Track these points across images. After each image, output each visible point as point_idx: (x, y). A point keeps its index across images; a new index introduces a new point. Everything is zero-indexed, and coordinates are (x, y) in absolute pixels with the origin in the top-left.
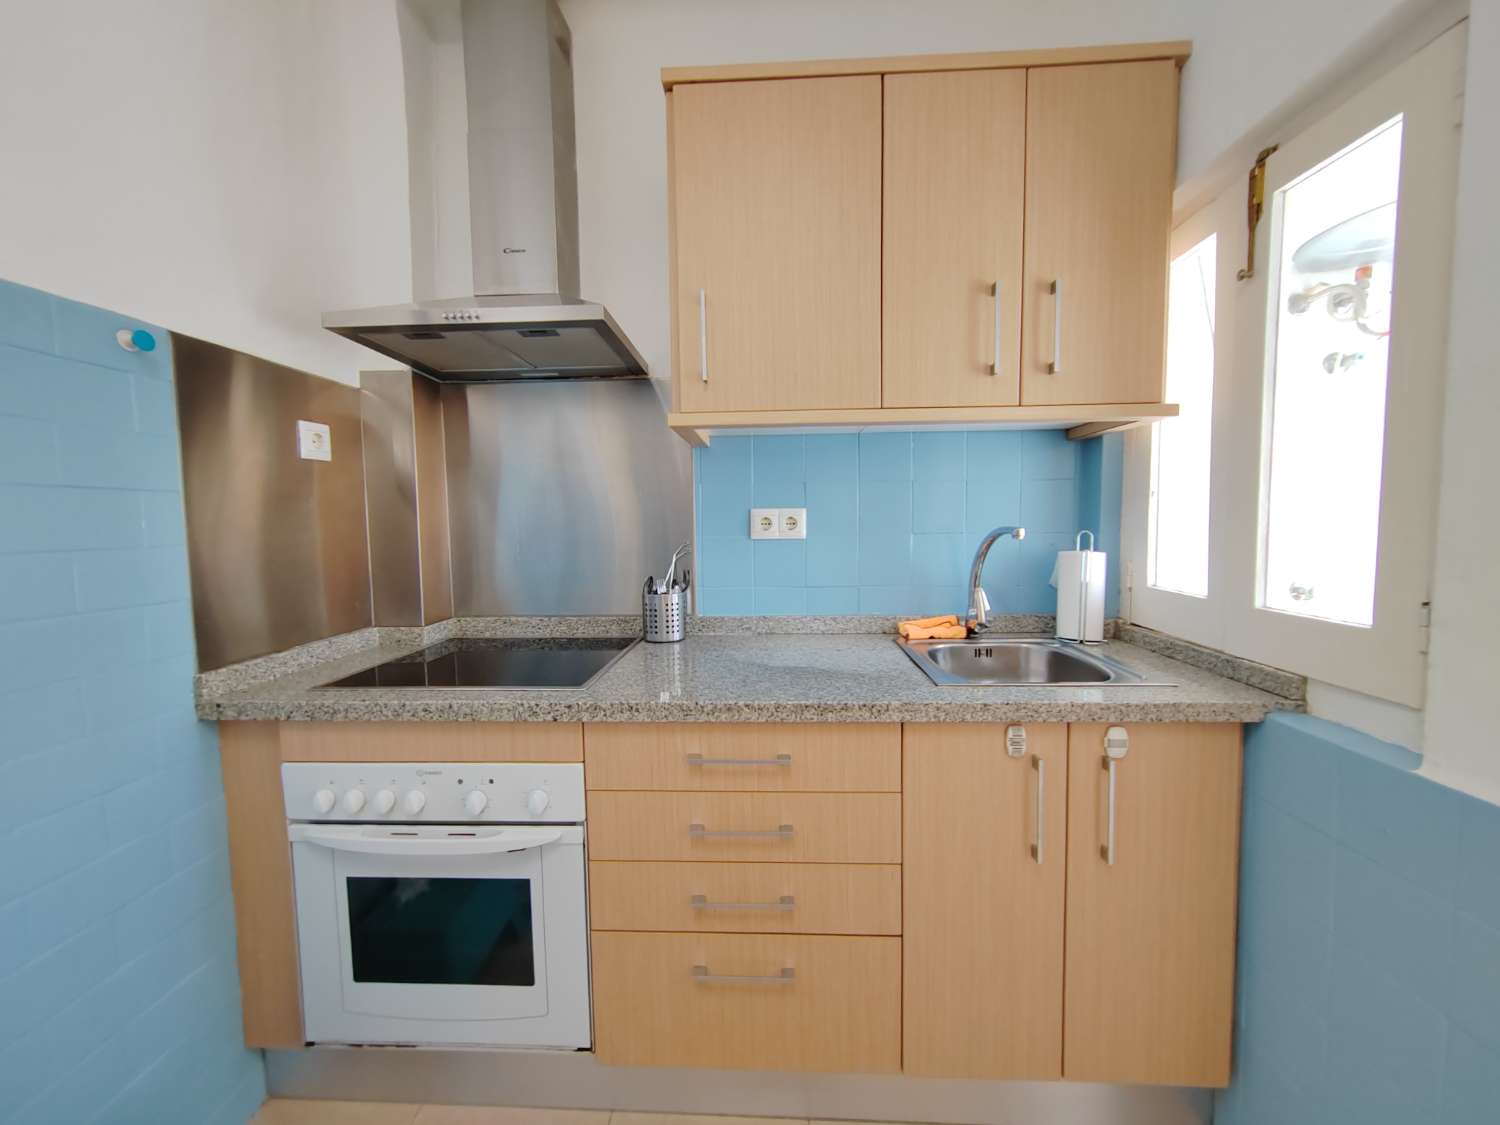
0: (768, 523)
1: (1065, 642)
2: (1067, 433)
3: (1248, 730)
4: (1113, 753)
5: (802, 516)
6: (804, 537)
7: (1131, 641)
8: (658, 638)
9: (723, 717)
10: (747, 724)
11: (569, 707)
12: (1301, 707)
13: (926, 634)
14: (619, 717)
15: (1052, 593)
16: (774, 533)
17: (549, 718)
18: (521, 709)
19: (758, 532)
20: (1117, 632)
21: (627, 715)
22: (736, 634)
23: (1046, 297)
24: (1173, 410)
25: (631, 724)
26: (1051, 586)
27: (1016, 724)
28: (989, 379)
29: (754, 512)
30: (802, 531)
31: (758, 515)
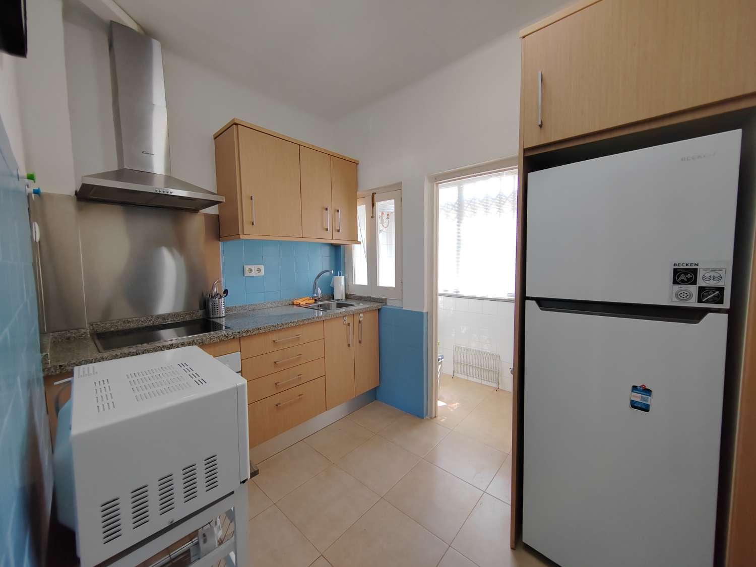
0: (251, 270)
1: (338, 300)
2: (332, 245)
3: (379, 310)
4: (361, 319)
5: (262, 268)
6: (263, 275)
7: (351, 298)
8: (218, 316)
9: (284, 327)
10: (291, 327)
11: (239, 332)
12: (386, 305)
13: (305, 303)
14: (255, 332)
15: (332, 289)
16: (253, 274)
17: (232, 337)
18: (222, 337)
19: (247, 274)
20: (347, 296)
21: (257, 331)
22: (241, 312)
23: (336, 213)
24: (359, 243)
25: (259, 334)
26: (331, 287)
27: (345, 316)
28: (326, 232)
29: (245, 266)
30: (262, 273)
31: (247, 267)
